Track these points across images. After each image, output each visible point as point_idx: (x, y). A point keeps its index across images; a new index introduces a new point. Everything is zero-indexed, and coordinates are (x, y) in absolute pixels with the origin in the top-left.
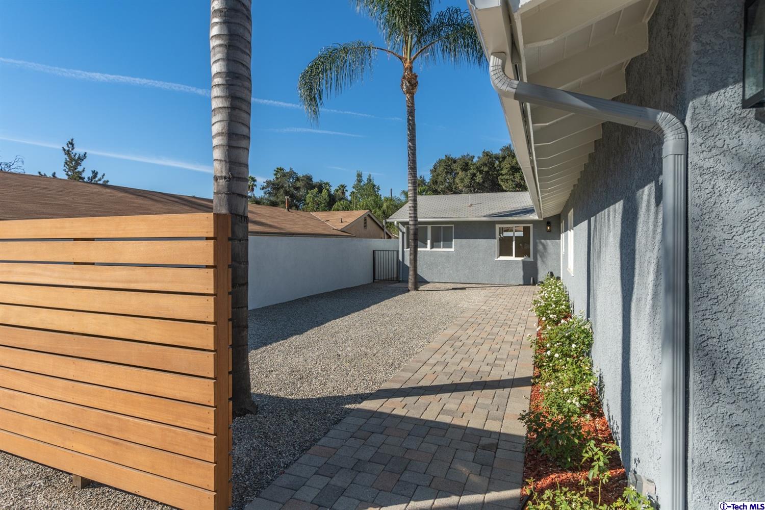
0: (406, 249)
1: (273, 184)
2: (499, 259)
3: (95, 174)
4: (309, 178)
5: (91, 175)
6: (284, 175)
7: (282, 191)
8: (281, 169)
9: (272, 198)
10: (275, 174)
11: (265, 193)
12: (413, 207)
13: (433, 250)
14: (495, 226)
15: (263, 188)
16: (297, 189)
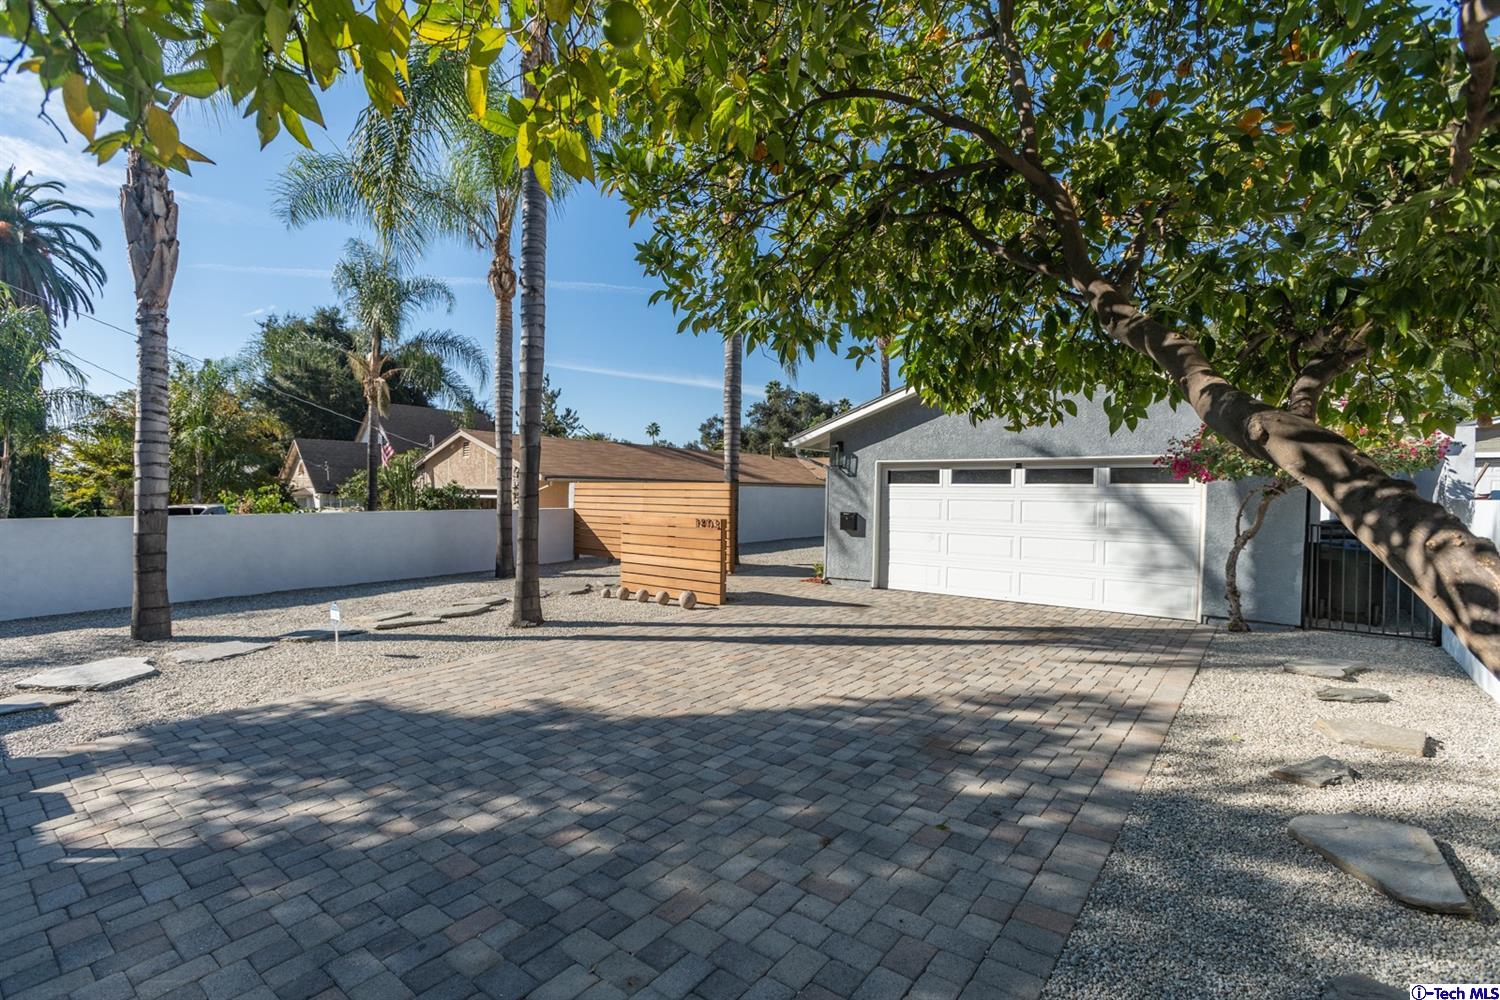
1: (764, 409)
3: (569, 411)
4: (815, 400)
5: (564, 413)
6: (779, 396)
7: (775, 418)
8: (777, 384)
9: (762, 429)
10: (768, 392)
11: (752, 421)
15: (750, 415)
16: (797, 414)
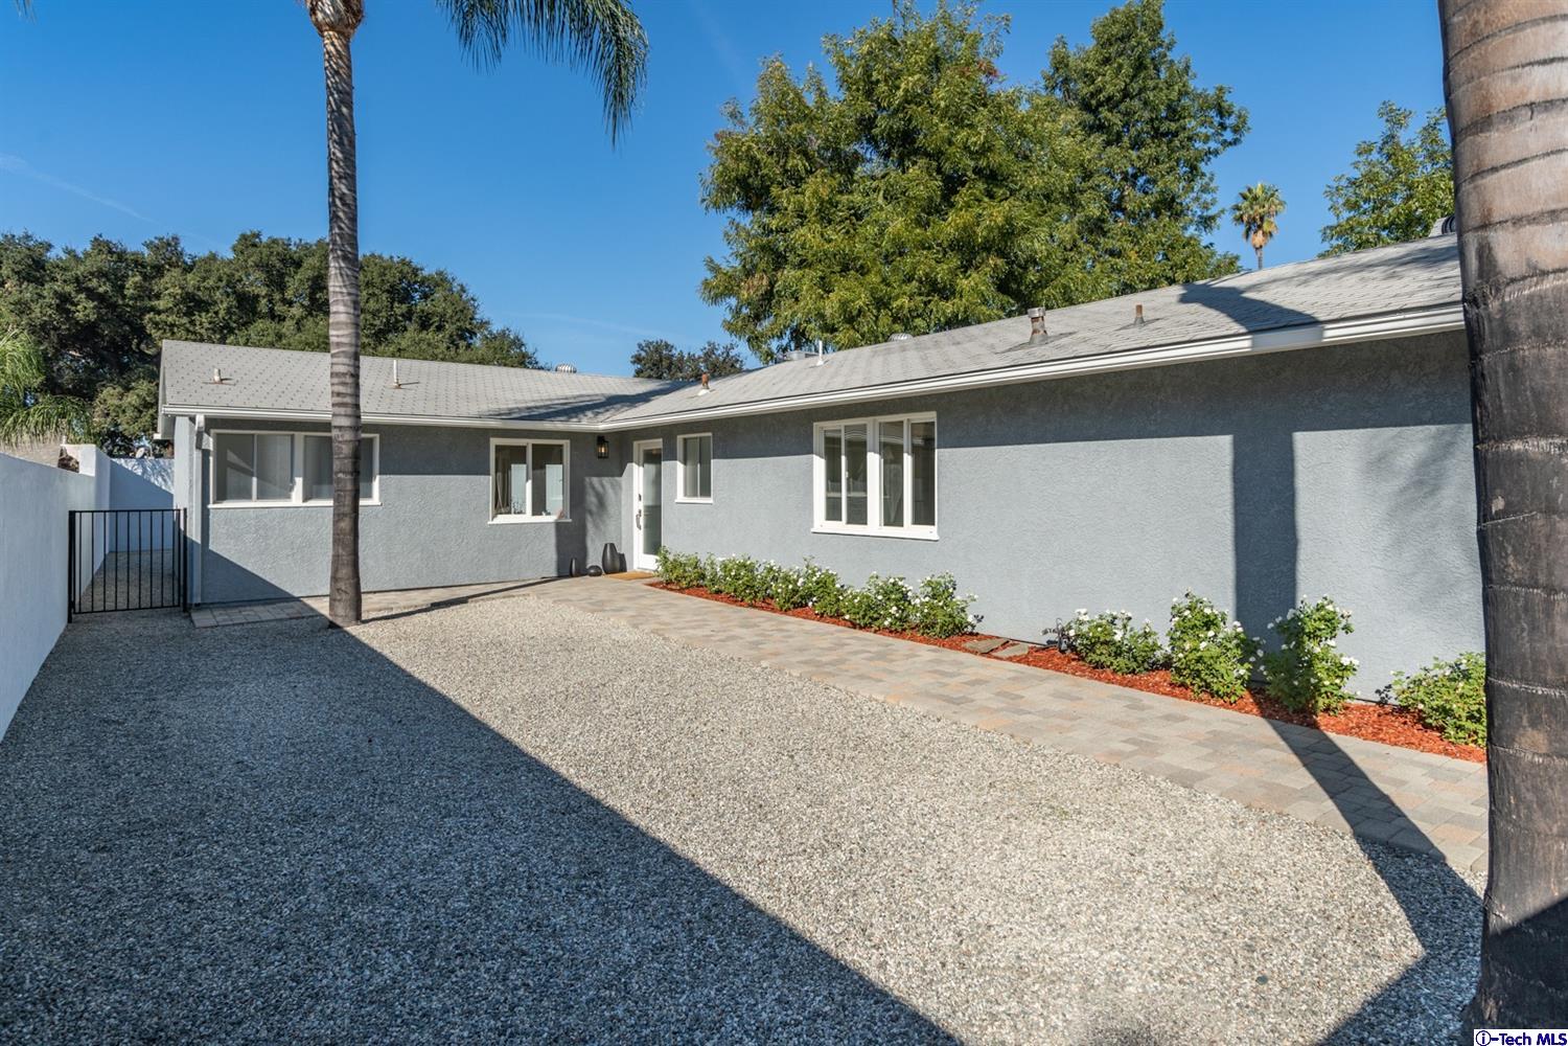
0: (214, 503)
2: (496, 521)
12: (352, 375)
13: (312, 503)
14: (489, 441)
